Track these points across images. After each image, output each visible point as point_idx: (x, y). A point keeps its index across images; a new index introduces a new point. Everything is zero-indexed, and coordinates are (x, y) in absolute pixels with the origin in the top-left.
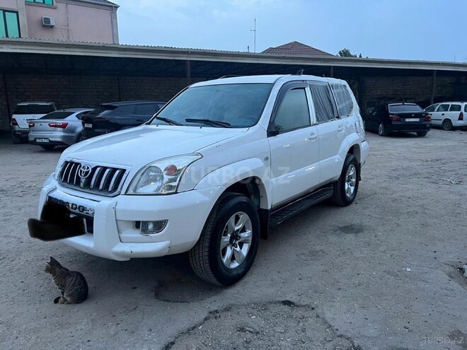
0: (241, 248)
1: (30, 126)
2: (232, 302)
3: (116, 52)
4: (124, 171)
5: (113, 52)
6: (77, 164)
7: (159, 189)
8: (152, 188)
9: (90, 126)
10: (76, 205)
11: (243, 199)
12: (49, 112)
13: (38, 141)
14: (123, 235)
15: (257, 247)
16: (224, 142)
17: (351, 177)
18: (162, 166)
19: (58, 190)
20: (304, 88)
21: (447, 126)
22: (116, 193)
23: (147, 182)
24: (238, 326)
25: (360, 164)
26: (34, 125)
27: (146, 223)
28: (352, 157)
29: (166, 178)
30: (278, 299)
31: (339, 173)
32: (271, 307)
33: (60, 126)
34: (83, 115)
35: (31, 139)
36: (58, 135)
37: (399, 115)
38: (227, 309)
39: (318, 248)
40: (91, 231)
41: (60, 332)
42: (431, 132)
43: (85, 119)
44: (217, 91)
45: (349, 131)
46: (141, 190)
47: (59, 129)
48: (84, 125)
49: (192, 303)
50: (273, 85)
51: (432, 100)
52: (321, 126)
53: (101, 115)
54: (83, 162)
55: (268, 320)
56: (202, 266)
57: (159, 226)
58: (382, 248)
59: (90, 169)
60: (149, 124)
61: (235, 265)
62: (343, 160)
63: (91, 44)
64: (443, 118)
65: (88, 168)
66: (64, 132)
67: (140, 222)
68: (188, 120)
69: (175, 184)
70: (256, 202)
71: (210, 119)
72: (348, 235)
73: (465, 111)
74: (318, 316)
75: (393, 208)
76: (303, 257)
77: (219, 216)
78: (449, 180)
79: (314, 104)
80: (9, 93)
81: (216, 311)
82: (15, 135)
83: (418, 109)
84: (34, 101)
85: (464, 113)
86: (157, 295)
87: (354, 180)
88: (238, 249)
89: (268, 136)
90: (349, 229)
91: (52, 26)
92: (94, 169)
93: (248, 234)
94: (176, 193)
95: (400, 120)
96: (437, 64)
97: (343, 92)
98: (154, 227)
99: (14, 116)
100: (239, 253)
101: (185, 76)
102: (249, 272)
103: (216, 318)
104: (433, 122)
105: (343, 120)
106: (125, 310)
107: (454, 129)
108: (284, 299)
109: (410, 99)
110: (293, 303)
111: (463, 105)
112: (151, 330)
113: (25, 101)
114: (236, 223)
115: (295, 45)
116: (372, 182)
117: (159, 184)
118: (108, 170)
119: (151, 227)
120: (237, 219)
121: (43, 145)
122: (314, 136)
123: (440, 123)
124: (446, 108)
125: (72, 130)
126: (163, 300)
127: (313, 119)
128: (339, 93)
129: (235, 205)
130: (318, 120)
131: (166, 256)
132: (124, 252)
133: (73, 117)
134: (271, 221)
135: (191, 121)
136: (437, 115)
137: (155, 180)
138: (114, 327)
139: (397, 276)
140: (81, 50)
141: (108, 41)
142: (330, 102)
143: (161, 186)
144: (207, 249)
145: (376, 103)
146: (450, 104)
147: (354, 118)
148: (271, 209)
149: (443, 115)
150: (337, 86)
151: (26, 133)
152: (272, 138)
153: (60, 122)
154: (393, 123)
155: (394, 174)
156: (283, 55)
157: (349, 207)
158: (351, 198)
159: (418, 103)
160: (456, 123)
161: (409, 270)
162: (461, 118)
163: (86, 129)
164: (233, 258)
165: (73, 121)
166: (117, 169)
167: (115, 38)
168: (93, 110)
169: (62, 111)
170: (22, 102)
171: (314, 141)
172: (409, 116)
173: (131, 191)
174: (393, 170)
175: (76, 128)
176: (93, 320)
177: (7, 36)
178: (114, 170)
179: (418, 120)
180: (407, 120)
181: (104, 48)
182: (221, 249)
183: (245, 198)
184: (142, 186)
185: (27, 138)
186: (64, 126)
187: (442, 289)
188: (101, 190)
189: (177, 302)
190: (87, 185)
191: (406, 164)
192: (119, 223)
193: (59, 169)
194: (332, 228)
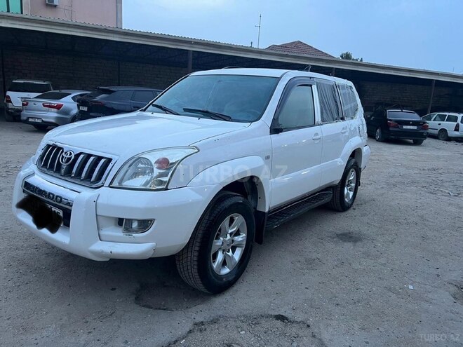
0: (233, 252)
1: (23, 104)
2: (220, 313)
3: (118, 36)
4: (110, 160)
5: (115, 35)
6: (59, 149)
7: (147, 183)
8: (139, 181)
9: (86, 109)
10: (53, 195)
11: (240, 199)
12: (44, 92)
13: (30, 120)
14: (103, 233)
15: (250, 252)
16: (223, 136)
17: (350, 182)
18: (153, 158)
19: (36, 176)
20: (311, 86)
21: (443, 135)
22: (100, 184)
23: (135, 175)
24: (225, 342)
25: (360, 169)
26: (27, 104)
27: (130, 221)
28: (353, 161)
29: (157, 172)
30: (270, 313)
31: (340, 177)
32: (263, 321)
33: (54, 107)
34: (79, 97)
35: (24, 118)
36: (51, 115)
37: (397, 121)
38: (214, 321)
39: (314, 256)
40: (67, 225)
41: (24, 337)
42: (427, 141)
43: (81, 101)
44: (219, 81)
45: (352, 134)
46: (127, 183)
47: (53, 110)
48: (79, 108)
49: (176, 312)
50: (278, 79)
51: (429, 110)
52: (325, 126)
53: (97, 98)
54: (66, 147)
55: (259, 337)
56: (189, 271)
57: (145, 225)
58: (382, 261)
59: (73, 155)
60: (144, 110)
61: (226, 271)
62: (344, 164)
63: (93, 26)
64: (440, 128)
65: (71, 154)
66: (58, 113)
67: (123, 219)
68: (186, 110)
69: (166, 179)
70: (252, 203)
71: (210, 111)
72: (345, 244)
73: (461, 122)
74: (314, 336)
75: (392, 217)
76: (299, 265)
77: (212, 218)
78: (447, 191)
79: (320, 103)
80: (5, 70)
81: (202, 323)
82: (8, 113)
83: (415, 117)
84: (31, 79)
85: (460, 124)
86: (138, 300)
87: (353, 185)
88: (230, 254)
89: (271, 133)
90: (347, 237)
91: (56, 6)
92: (77, 156)
93: (241, 238)
94: (166, 189)
95: (398, 127)
96: (437, 74)
97: (349, 93)
98: (139, 225)
99: (9, 93)
100: (231, 258)
101: (187, 67)
102: (240, 280)
103: (201, 331)
104: (430, 131)
105: (347, 122)
106: (100, 315)
107: (449, 139)
108: (277, 314)
109: (407, 106)
110: (287, 319)
111: (460, 116)
112: (126, 342)
113: (22, 79)
114: (230, 226)
115: (298, 45)
116: (369, 187)
117: (147, 178)
118: (92, 159)
119: (135, 225)
120: (232, 220)
121: (35, 125)
122: (317, 137)
123: (436, 132)
124: (442, 118)
125: (67, 112)
126: (143, 306)
127: (318, 118)
128: (344, 94)
129: (231, 205)
130: (323, 120)
131: (150, 258)
132: (102, 252)
133: (69, 98)
134: (267, 225)
135: (189, 111)
136: (434, 124)
137: (143, 173)
138: (85, 336)
139: (398, 294)
140: (82, 31)
141: (111, 25)
142: (336, 102)
143: (150, 181)
144: (196, 254)
145: (374, 108)
146: (447, 114)
147: (359, 121)
148: (269, 211)
149: (440, 124)
150: (344, 87)
151: (19, 111)
152: (274, 136)
153: (54, 102)
154: (391, 129)
155: (392, 181)
156: (286, 53)
157: (346, 213)
158: (350, 203)
159: (416, 111)
160: (452, 133)
161: (411, 287)
162: (457, 129)
163: (81, 112)
164: (224, 263)
165: (69, 102)
166: (102, 158)
167: (119, 23)
168: (89, 92)
169: (58, 91)
170: (18, 79)
171: (318, 141)
172: (407, 123)
173: (115, 184)
174: (390, 177)
175: (72, 110)
176: (62, 326)
177: (8, 11)
178: (100, 158)
179: (415, 128)
180: (405, 127)
181: (106, 31)
182: (212, 253)
183: (242, 198)
184: (129, 179)
185: (20, 116)
186: (58, 107)
187: (447, 311)
188: (83, 180)
189: (160, 309)
190: (68, 172)
191: (402, 171)
192: (100, 219)
193: (40, 152)
194: (330, 234)
